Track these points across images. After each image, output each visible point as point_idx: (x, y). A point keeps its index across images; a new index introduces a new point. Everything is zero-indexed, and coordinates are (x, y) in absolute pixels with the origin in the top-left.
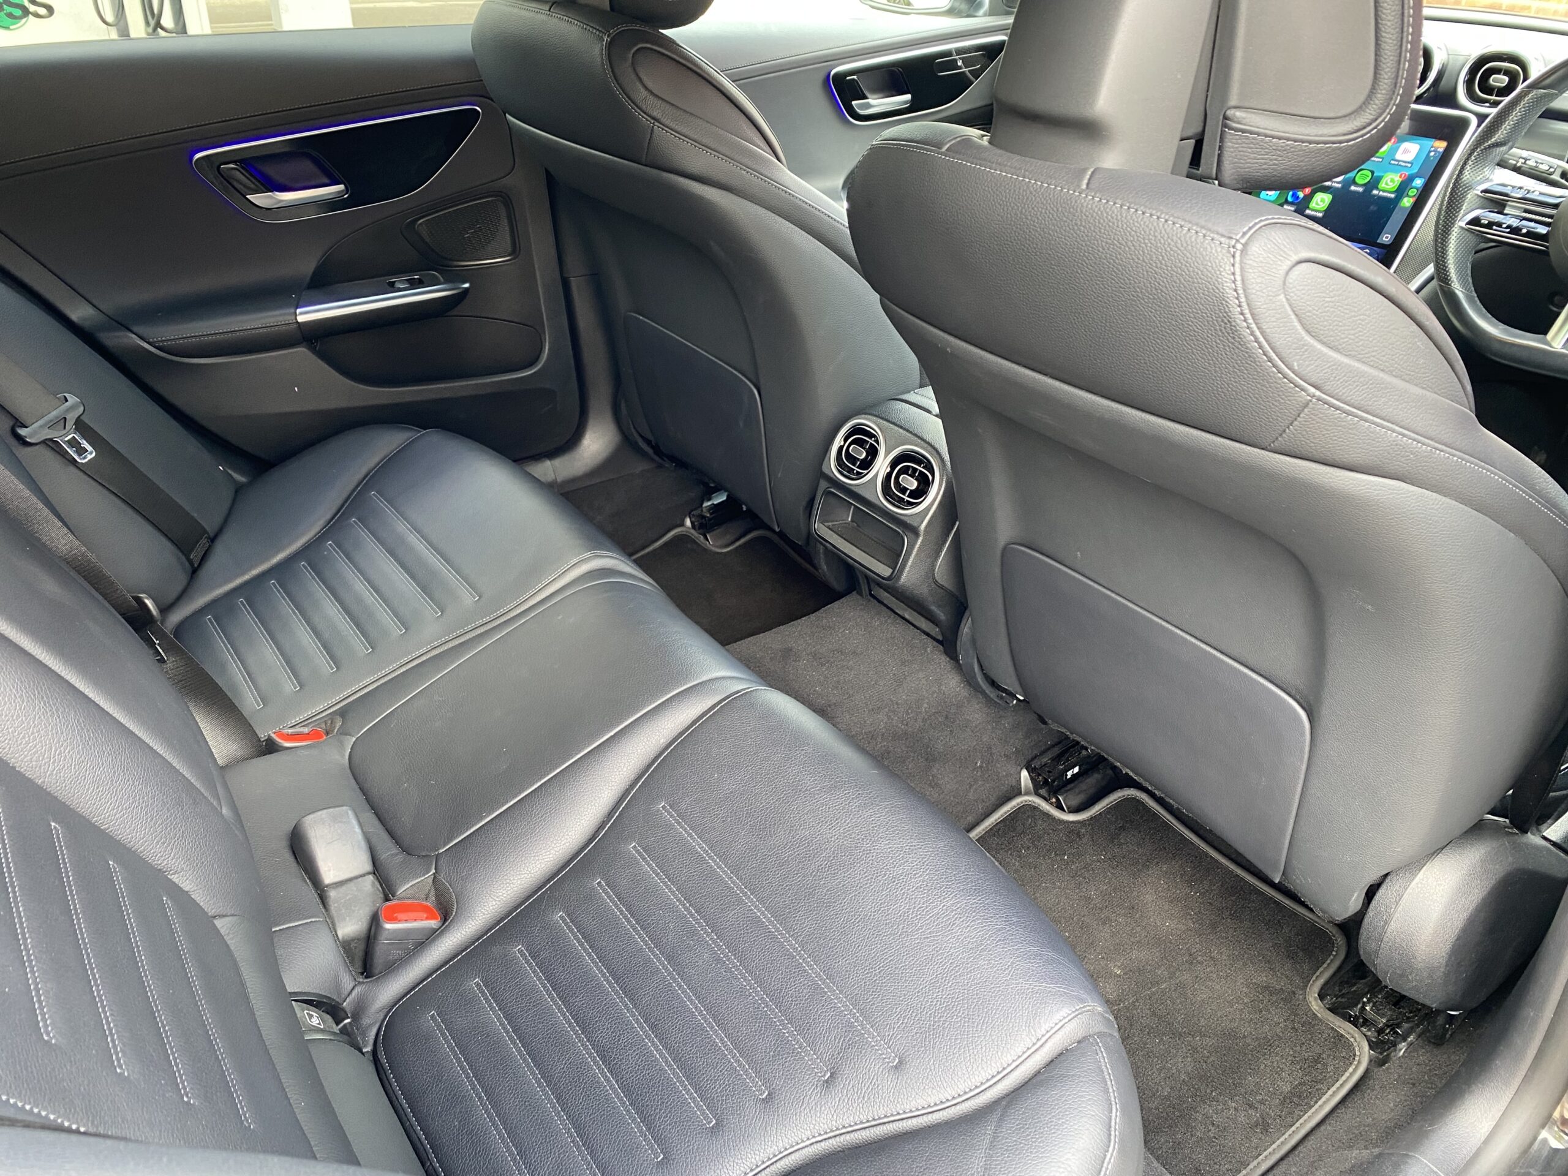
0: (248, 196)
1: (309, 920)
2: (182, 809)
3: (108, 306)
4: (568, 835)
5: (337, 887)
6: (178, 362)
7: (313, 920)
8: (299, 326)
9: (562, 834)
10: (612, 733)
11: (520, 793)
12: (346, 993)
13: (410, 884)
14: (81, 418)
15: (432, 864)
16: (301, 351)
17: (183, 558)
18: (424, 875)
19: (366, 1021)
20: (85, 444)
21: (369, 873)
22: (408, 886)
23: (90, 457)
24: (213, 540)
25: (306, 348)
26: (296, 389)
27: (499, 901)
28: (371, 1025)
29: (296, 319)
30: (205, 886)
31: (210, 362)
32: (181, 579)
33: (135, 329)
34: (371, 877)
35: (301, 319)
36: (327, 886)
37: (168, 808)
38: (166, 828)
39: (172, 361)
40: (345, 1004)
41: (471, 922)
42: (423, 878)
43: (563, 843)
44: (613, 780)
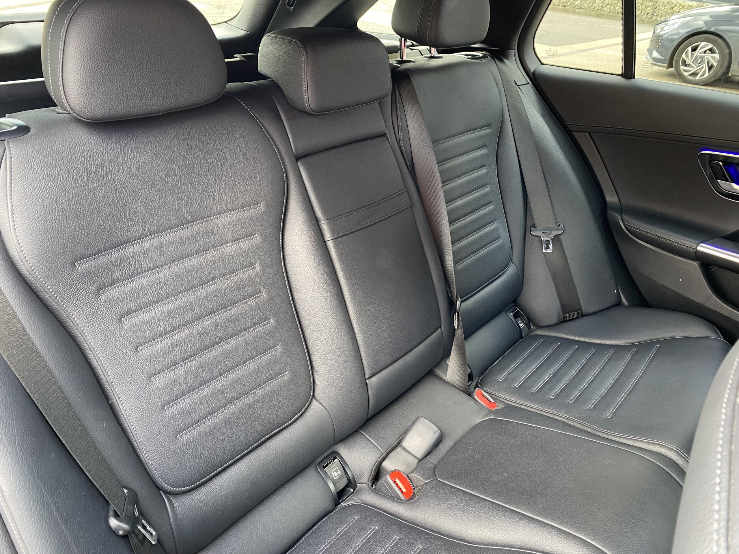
0: (718, 180)
1: (378, 447)
2: (338, 359)
3: (624, 202)
4: (468, 529)
5: (403, 449)
6: (631, 238)
7: (380, 448)
8: (696, 251)
9: (466, 526)
10: (536, 517)
11: (480, 494)
12: (361, 482)
13: (417, 476)
14: (560, 236)
15: (430, 479)
16: (695, 264)
17: (561, 314)
18: (423, 479)
19: (355, 498)
20: (551, 246)
21: (417, 458)
22: (416, 476)
23: (548, 251)
24: (582, 316)
25: (698, 264)
26: (680, 280)
27: (423, 518)
28: (354, 500)
29: (697, 247)
30: (323, 389)
31: (646, 245)
32: (554, 321)
33: (623, 215)
34: (417, 460)
35: (699, 248)
36: (401, 446)
37: (332, 354)
38: (326, 359)
39: (629, 236)
40: (358, 484)
41: (409, 511)
42: (422, 479)
43: (463, 529)
44: (509, 534)
